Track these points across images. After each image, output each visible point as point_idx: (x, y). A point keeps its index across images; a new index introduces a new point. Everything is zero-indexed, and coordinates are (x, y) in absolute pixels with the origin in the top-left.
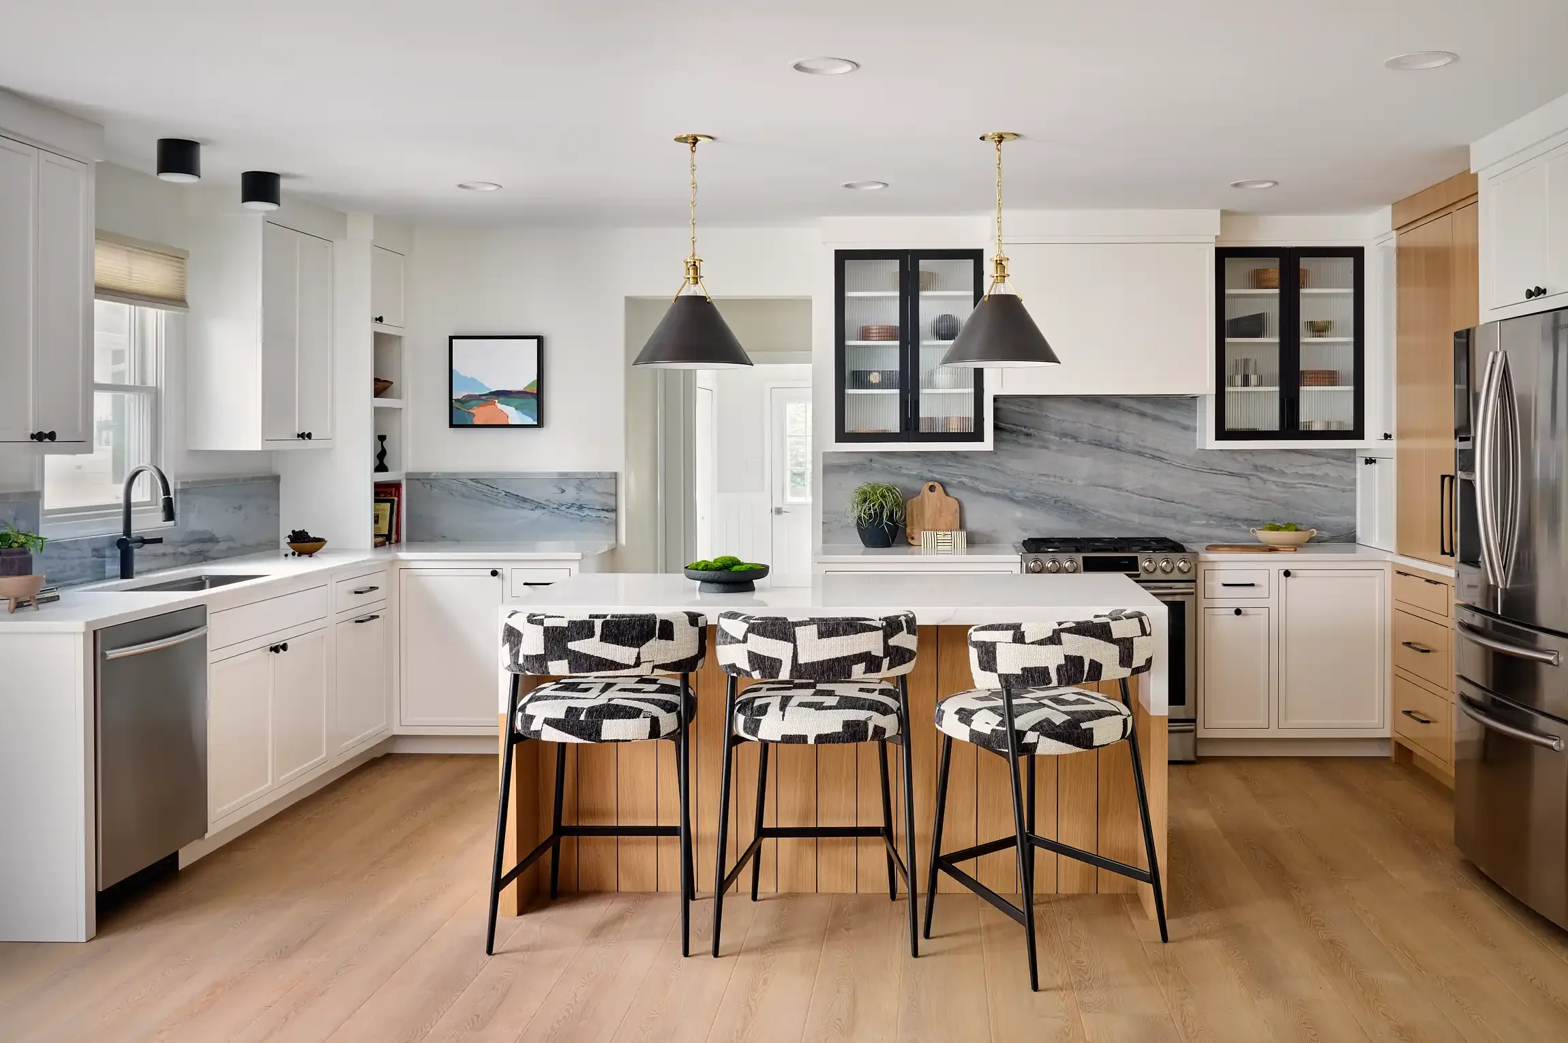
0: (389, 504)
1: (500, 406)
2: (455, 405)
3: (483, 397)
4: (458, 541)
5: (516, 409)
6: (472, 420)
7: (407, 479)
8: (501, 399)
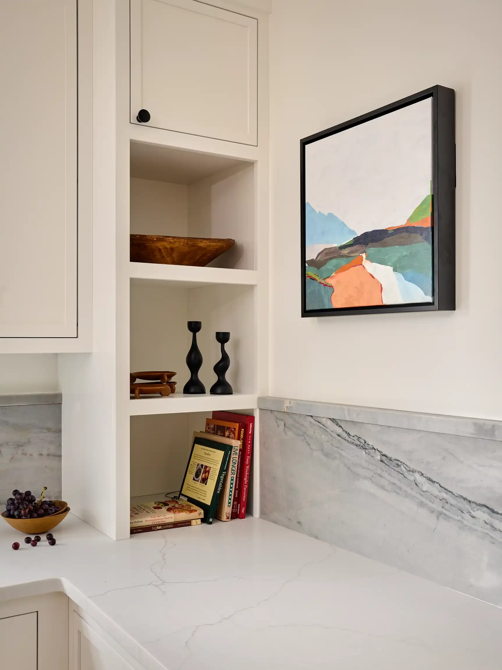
0: (222, 453)
1: (370, 267)
2: (310, 271)
3: (345, 252)
4: (316, 537)
5: (395, 270)
6: (330, 301)
7: (260, 409)
8: (372, 250)
